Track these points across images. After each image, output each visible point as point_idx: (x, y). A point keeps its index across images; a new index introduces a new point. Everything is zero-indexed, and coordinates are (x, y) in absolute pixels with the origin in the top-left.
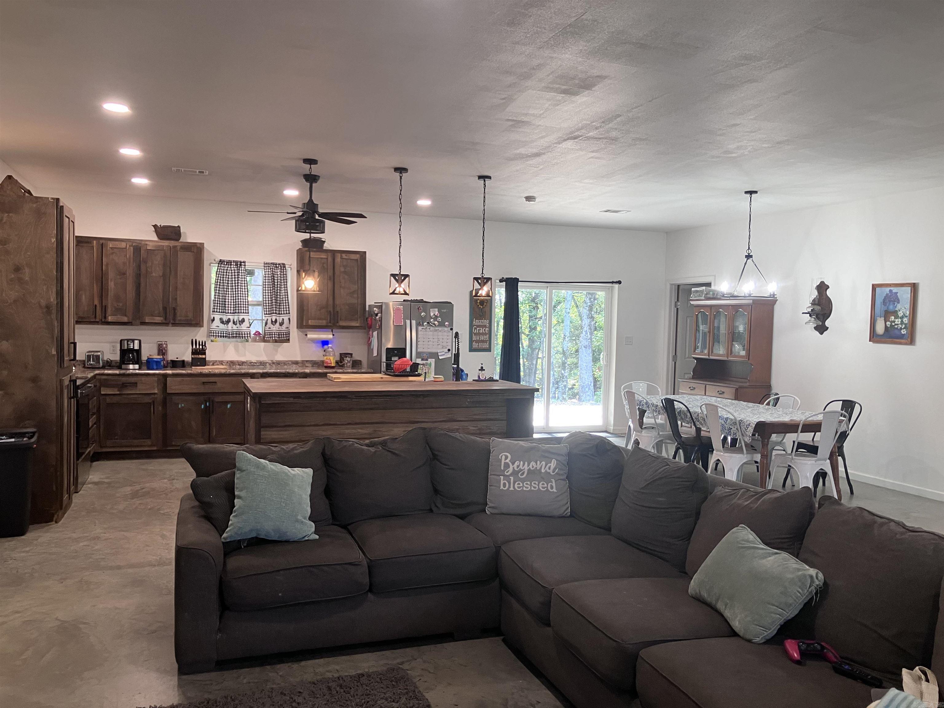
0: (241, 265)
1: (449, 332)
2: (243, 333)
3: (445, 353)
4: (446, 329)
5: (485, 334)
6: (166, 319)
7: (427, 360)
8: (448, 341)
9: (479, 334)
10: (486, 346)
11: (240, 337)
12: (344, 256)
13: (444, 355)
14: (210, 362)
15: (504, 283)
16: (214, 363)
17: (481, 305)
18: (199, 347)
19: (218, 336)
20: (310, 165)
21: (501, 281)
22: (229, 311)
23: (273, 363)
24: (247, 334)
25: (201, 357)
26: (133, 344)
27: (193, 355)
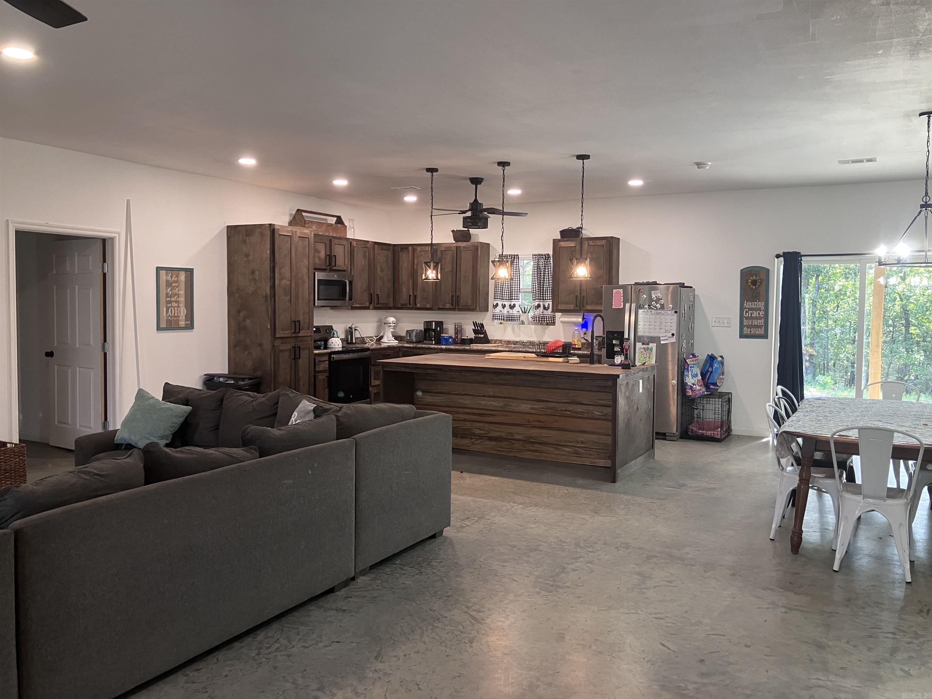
0: (514, 258)
1: (674, 315)
3: (668, 337)
4: (669, 312)
5: (760, 318)
6: (452, 305)
7: (648, 344)
8: (672, 325)
9: (751, 318)
10: (761, 331)
11: (513, 320)
12: (591, 243)
13: (667, 339)
14: (492, 340)
15: (782, 259)
16: (495, 341)
17: (753, 285)
18: (478, 328)
19: (501, 319)
20: (432, 173)
21: (778, 256)
23: (540, 343)
24: (517, 317)
25: (482, 336)
26: (431, 325)
27: (475, 334)
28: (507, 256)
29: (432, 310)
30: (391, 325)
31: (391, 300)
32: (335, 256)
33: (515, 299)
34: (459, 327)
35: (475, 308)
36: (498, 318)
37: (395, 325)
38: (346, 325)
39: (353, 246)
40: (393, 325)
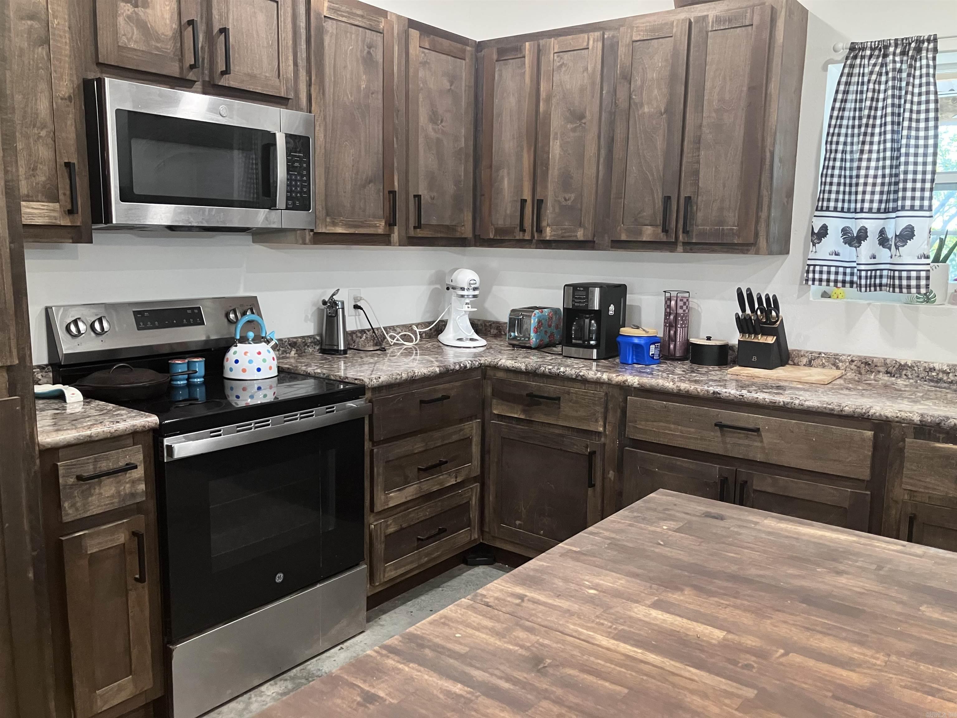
0: (919, 50)
2: (904, 274)
6: (665, 230)
11: (894, 286)
14: (799, 354)
16: (813, 358)
18: (754, 312)
19: (844, 282)
22: (867, 205)
25: (771, 340)
26: (588, 298)
27: (742, 330)
28: (886, 47)
29: (593, 248)
30: (465, 293)
31: (468, 217)
32: (224, 31)
33: (912, 208)
34: (680, 304)
35: (752, 241)
36: (825, 277)
37: (477, 293)
38: (319, 291)
39: (318, 14)
40: (472, 293)
